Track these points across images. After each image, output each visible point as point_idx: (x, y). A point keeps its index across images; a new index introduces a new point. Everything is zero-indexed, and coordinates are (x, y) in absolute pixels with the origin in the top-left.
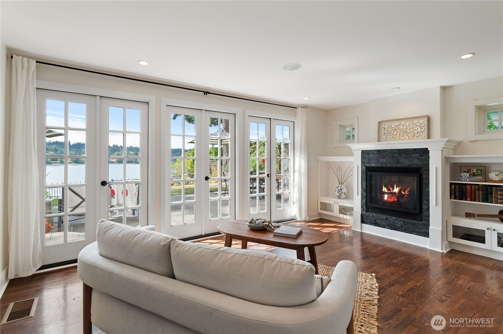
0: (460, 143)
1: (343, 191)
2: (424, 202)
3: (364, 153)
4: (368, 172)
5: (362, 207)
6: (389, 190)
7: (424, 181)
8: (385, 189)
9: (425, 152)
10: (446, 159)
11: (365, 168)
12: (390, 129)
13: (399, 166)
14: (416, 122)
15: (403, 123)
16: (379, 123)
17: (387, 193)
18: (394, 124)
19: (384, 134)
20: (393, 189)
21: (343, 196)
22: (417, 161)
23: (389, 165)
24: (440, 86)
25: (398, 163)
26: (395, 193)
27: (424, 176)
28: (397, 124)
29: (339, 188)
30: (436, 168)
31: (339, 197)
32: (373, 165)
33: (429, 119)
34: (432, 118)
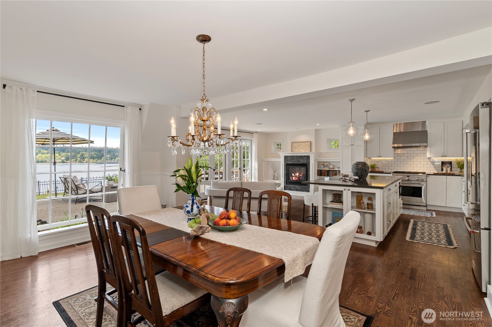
0: (321, 153)
1: (276, 176)
2: (308, 178)
3: (286, 157)
4: (287, 166)
5: (284, 183)
6: (295, 175)
7: (308, 169)
8: (293, 175)
9: (308, 157)
10: (315, 160)
11: (286, 164)
12: (296, 146)
13: (299, 163)
14: (306, 143)
15: (302, 144)
16: (292, 143)
17: (294, 176)
18: (298, 144)
19: (294, 148)
20: (296, 174)
21: (276, 178)
22: (306, 161)
23: (296, 163)
24: (315, 129)
25: (299, 162)
26: (297, 176)
27: (308, 167)
28: (299, 144)
29: (274, 174)
30: (312, 164)
32: (289, 163)
33: (311, 142)
34: (312, 142)
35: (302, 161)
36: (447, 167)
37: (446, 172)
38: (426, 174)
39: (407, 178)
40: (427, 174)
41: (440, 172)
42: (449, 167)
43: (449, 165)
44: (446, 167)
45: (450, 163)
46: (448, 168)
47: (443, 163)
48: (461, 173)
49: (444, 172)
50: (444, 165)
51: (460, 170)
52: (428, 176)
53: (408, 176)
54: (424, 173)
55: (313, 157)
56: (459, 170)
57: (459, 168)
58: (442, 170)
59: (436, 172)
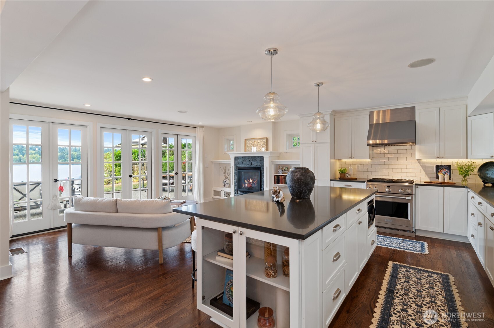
0: (280, 153)
1: (227, 182)
2: (262, 186)
3: (236, 158)
4: (238, 171)
5: (235, 192)
6: (248, 181)
7: (262, 175)
8: (246, 181)
9: (262, 158)
10: (271, 162)
11: (236, 168)
12: (250, 144)
13: (252, 166)
14: (262, 140)
15: (256, 141)
16: (246, 140)
17: (247, 183)
18: (252, 141)
19: (248, 147)
20: (250, 181)
21: (227, 186)
22: (259, 163)
23: (248, 166)
24: (272, 122)
25: (252, 164)
27: (262, 172)
28: (254, 141)
29: (225, 180)
30: (267, 167)
31: (225, 186)
32: (240, 166)
33: (267, 139)
34: (269, 139)
35: (255, 164)
36: (444, 173)
37: (443, 181)
38: (414, 183)
39: (387, 190)
40: (416, 184)
41: (435, 181)
42: (447, 173)
43: (447, 170)
44: (442, 173)
45: (449, 167)
46: (445, 175)
47: (438, 168)
48: (464, 182)
49: (440, 180)
50: (439, 170)
51: (463, 178)
52: (416, 186)
53: (388, 187)
54: (411, 182)
55: (268, 158)
56: (461, 177)
57: (461, 175)
58: (437, 177)
59: (428, 180)
